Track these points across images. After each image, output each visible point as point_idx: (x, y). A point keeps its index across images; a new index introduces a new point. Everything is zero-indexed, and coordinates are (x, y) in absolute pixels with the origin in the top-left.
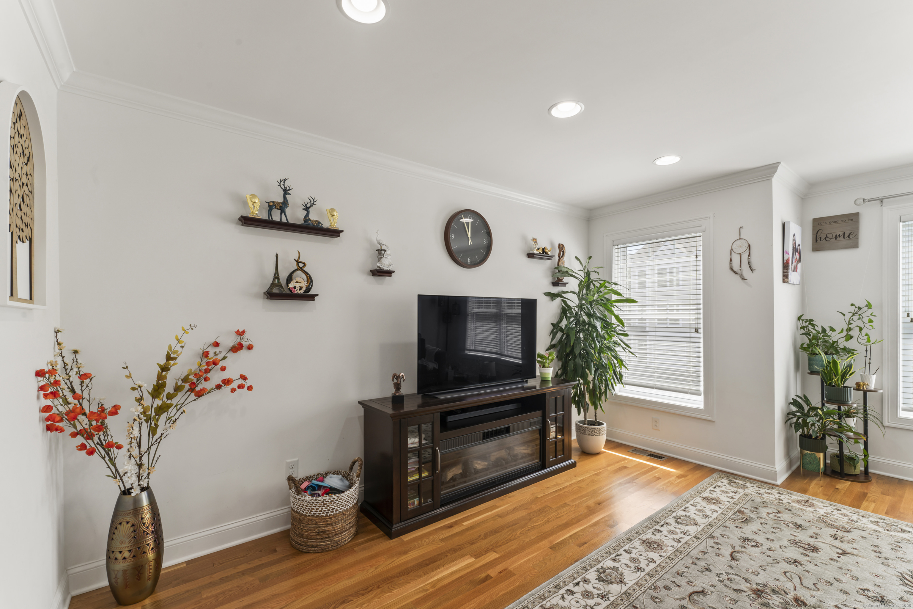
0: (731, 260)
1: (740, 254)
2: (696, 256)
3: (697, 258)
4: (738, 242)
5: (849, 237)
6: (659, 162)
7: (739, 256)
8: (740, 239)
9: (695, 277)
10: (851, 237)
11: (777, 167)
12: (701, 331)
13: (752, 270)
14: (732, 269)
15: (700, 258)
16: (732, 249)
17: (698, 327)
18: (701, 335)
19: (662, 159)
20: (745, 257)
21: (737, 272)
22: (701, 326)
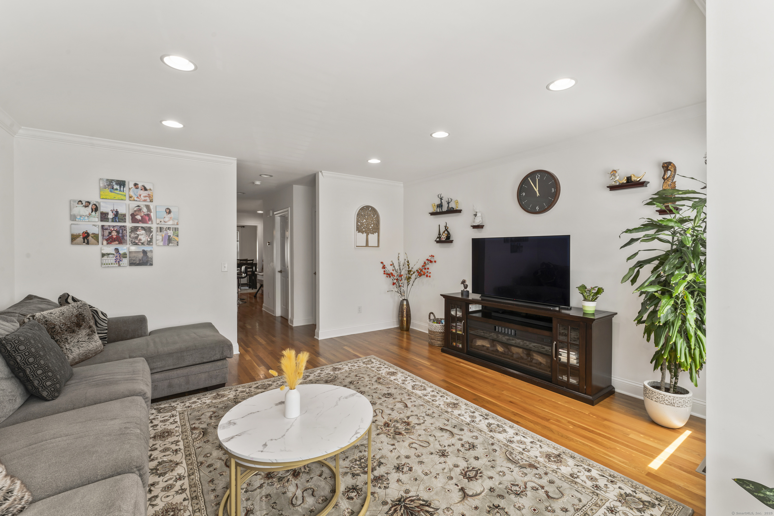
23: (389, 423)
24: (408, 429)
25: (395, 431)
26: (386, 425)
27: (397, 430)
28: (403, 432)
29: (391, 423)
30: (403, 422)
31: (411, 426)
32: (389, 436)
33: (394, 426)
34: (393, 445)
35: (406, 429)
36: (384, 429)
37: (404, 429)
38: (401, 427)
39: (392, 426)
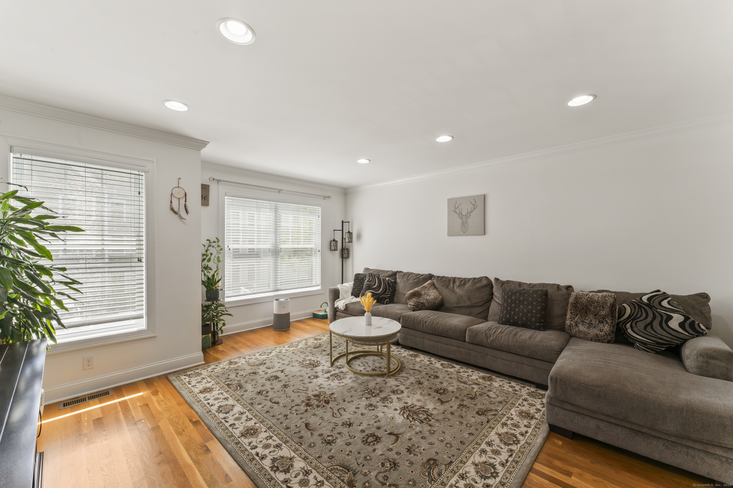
0: (171, 202)
1: (179, 199)
2: (139, 192)
3: (139, 194)
4: (177, 189)
5: (205, 198)
6: (167, 104)
7: (178, 200)
8: (179, 187)
9: (137, 212)
10: (206, 198)
11: (207, 144)
12: (144, 260)
13: (187, 212)
14: (172, 209)
15: (143, 194)
16: (172, 194)
17: (141, 257)
18: (144, 264)
19: (171, 103)
20: (182, 201)
21: (177, 212)
22: (144, 256)
23: (325, 404)
24: (308, 400)
25: (319, 397)
26: (327, 402)
27: (317, 398)
28: (312, 397)
29: (323, 404)
30: (312, 406)
31: (304, 403)
32: (324, 393)
33: (320, 402)
34: (320, 388)
35: (309, 400)
36: (329, 398)
37: (311, 400)
38: (314, 402)
39: (322, 402)
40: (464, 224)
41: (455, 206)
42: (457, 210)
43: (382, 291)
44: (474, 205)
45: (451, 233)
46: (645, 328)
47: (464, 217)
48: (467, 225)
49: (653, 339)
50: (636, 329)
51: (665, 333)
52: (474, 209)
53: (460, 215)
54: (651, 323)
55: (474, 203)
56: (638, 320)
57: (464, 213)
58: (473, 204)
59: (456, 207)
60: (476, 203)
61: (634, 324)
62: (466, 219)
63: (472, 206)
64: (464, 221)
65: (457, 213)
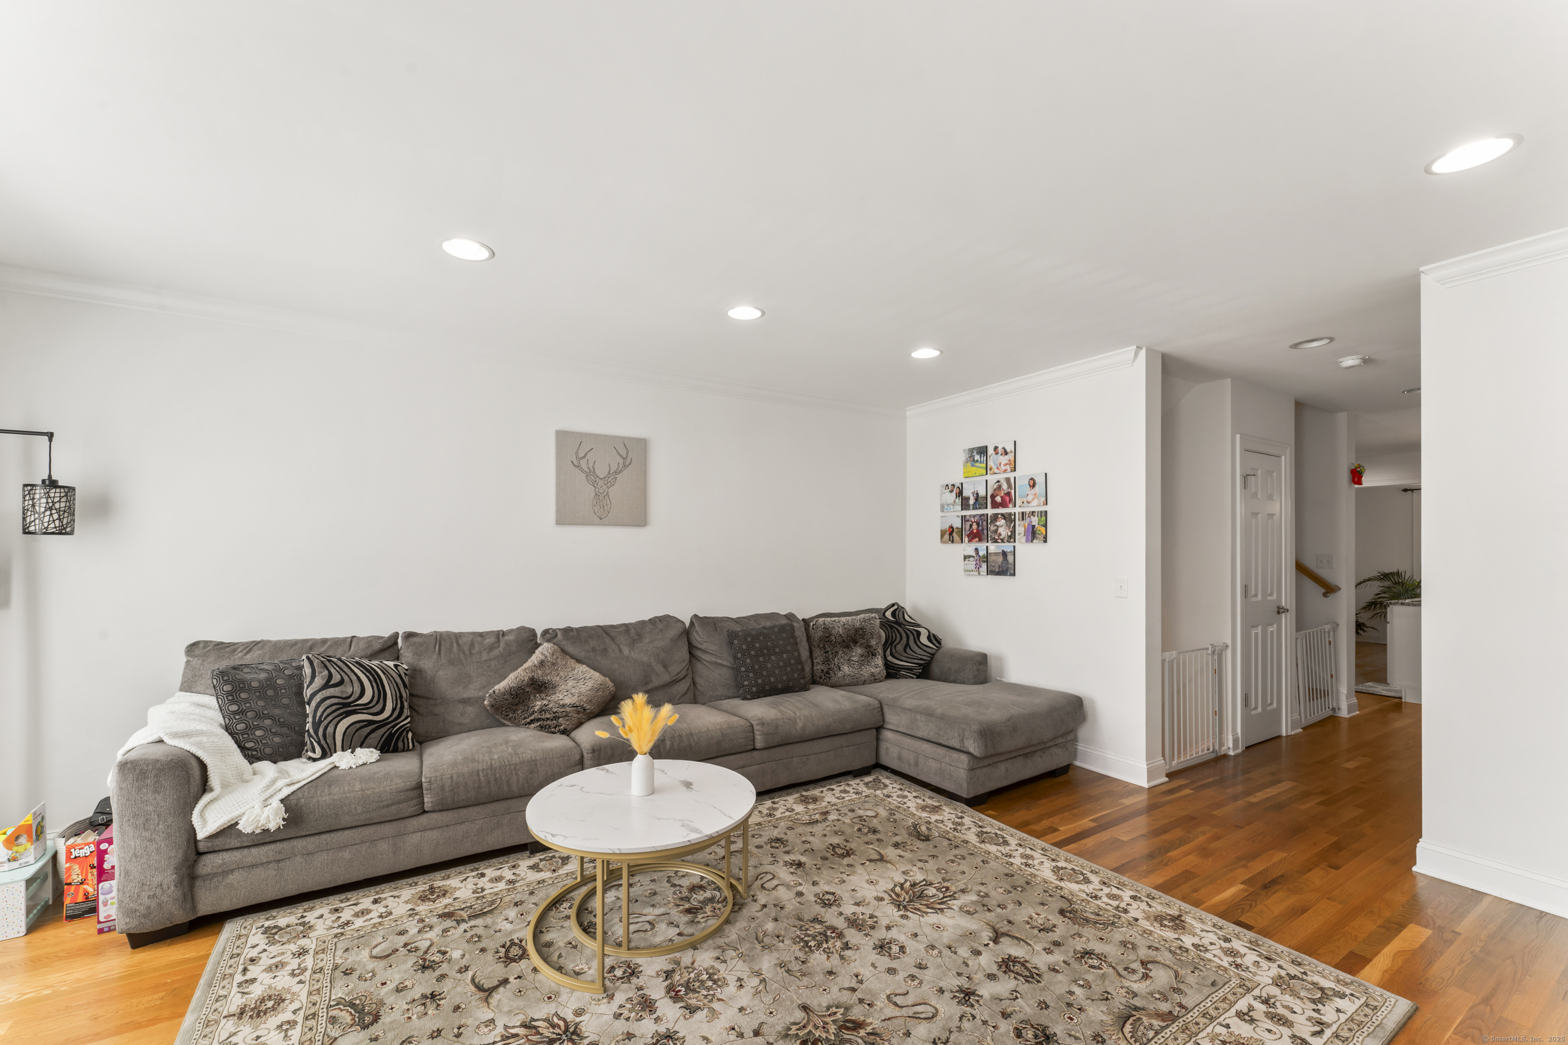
40: (601, 499)
41: (577, 453)
42: (583, 463)
43: (394, 710)
44: (625, 459)
45: (565, 518)
46: (905, 650)
47: (601, 483)
48: (609, 502)
49: (916, 661)
50: (896, 655)
51: (923, 653)
52: (625, 466)
53: (590, 474)
54: (907, 644)
55: (624, 453)
56: (896, 643)
57: (601, 472)
58: (621, 456)
59: (581, 455)
60: (630, 454)
61: (894, 651)
62: (605, 487)
63: (621, 461)
64: (601, 491)
65: (582, 471)
